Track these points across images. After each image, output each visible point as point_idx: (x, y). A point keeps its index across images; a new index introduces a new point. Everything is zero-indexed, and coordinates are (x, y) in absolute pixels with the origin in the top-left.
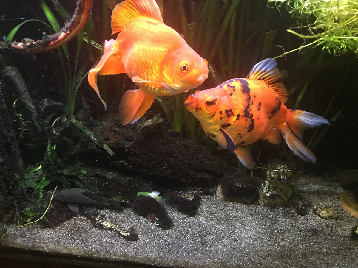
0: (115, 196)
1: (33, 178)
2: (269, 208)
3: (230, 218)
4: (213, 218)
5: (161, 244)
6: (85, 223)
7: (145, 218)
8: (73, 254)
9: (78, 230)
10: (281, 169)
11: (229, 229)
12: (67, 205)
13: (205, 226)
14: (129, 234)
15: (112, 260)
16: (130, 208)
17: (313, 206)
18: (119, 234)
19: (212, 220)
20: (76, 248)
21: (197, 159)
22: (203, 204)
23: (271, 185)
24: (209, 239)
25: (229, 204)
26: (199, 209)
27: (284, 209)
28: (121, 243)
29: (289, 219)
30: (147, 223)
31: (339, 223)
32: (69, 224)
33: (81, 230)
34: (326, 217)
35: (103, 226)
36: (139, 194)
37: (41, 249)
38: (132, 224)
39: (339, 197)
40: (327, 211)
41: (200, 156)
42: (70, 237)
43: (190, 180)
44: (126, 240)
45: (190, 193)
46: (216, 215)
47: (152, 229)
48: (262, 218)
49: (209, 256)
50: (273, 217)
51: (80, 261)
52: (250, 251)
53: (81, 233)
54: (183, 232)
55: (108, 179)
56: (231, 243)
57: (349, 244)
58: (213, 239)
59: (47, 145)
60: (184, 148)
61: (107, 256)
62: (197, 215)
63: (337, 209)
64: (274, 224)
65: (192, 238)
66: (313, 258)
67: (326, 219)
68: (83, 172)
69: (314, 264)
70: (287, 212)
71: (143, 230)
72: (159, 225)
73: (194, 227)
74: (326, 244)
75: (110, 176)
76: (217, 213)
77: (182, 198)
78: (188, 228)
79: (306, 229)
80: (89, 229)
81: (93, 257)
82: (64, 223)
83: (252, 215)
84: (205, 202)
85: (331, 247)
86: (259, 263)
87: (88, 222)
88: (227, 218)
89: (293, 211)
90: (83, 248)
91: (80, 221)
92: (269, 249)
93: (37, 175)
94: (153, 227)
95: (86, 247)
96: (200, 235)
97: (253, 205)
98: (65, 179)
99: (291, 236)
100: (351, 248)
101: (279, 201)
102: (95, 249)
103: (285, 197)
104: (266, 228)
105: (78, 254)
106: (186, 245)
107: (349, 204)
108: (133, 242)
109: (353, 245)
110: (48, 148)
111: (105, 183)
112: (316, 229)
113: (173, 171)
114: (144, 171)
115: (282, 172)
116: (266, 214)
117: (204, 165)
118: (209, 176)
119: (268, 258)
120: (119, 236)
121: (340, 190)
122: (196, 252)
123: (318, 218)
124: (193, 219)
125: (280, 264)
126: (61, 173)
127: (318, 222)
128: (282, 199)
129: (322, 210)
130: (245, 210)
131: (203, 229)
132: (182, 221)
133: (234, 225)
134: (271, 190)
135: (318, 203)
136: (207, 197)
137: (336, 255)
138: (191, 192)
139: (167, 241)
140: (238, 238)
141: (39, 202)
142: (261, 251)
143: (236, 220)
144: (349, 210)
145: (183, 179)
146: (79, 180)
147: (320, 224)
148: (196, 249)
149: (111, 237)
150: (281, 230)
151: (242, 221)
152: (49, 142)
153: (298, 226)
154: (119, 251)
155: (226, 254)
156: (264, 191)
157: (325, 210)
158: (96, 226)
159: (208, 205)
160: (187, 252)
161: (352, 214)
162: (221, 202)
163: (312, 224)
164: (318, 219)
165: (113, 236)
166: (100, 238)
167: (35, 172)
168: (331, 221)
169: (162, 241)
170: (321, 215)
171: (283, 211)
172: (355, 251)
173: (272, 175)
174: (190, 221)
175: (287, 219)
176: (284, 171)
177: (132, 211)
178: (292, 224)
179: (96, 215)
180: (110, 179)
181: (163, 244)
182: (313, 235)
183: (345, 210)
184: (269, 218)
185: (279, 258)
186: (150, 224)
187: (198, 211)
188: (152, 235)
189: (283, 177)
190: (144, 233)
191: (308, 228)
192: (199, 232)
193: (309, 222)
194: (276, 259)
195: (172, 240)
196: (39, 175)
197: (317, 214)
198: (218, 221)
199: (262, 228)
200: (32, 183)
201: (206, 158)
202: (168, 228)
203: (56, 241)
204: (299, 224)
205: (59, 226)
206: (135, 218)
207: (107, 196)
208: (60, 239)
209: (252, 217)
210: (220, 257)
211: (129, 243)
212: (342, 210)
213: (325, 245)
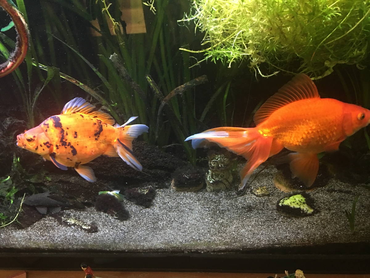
0: (79, 197)
1: (4, 188)
2: (214, 193)
3: (180, 205)
4: (166, 207)
5: (118, 233)
6: (53, 222)
7: (105, 213)
8: (41, 248)
9: (47, 229)
10: (218, 159)
11: (179, 215)
12: (36, 209)
13: (158, 214)
14: (90, 228)
15: (74, 249)
16: (93, 206)
17: (251, 187)
18: (81, 228)
19: (165, 209)
20: (43, 243)
21: (150, 158)
22: (157, 196)
23: (214, 173)
24: (160, 225)
25: (180, 194)
26: (154, 201)
27: (227, 192)
28: (83, 235)
29: (230, 201)
30: (108, 217)
31: (270, 199)
32: (39, 224)
33: (49, 228)
34: (260, 195)
35: (68, 222)
36: (100, 193)
37: (13, 246)
38: (94, 219)
39: (273, 176)
40: (261, 190)
41: (153, 155)
42: (40, 234)
43: (145, 177)
44: (87, 232)
45: (145, 188)
46: (168, 204)
47: (111, 222)
48: (208, 202)
49: (157, 238)
50: (216, 200)
51: (47, 253)
52: (193, 230)
53: (49, 231)
54: (139, 222)
55: (71, 183)
56: (178, 226)
57: (275, 216)
58: (163, 224)
59: (13, 159)
60: (137, 149)
61: (70, 247)
62: (152, 206)
63: (271, 187)
64: (217, 206)
65: (146, 226)
66: (243, 230)
67: (260, 197)
68: (48, 179)
69: (243, 235)
70: (229, 194)
71: (103, 223)
72: (117, 217)
73: (148, 217)
74: (256, 217)
75: (73, 180)
76: (170, 203)
77: (139, 193)
78: (144, 218)
79: (243, 207)
80: (57, 227)
81: (58, 249)
82: (35, 224)
83: (199, 201)
84: (160, 194)
85: (260, 220)
86: (199, 239)
87: (55, 221)
88: (178, 206)
89: (234, 193)
90: (50, 242)
91: (49, 221)
92: (209, 227)
93: (7, 185)
94: (112, 220)
95: (52, 242)
96: (152, 222)
97: (201, 193)
98: (33, 186)
99: (229, 215)
100: (276, 218)
101: (222, 186)
102: (60, 242)
103: (226, 182)
104: (209, 210)
105: (45, 247)
106: (139, 232)
107: (280, 182)
108: (93, 234)
109: (278, 216)
110: (14, 160)
111: (69, 186)
112: (251, 206)
113: (128, 171)
114: (102, 173)
115: (220, 161)
116: (211, 198)
117: (156, 163)
118: (163, 172)
119: (207, 234)
120: (81, 230)
121: (275, 171)
122: (147, 236)
123: (253, 196)
124: (148, 210)
125: (216, 239)
126: (29, 182)
127: (253, 200)
128: (224, 184)
129: (257, 190)
130: (194, 197)
131: (156, 217)
132: (139, 213)
133: (183, 211)
134: (214, 177)
135: (255, 184)
136: (162, 190)
137: (261, 226)
138: (147, 187)
139: (123, 230)
140: (184, 221)
141: (10, 208)
142: (202, 229)
143: (185, 206)
144: (280, 187)
145: (138, 177)
146: (45, 186)
147: (255, 201)
148: (148, 234)
149: (75, 232)
150: (222, 210)
151: (190, 206)
152: (14, 155)
153: (236, 206)
154: (80, 241)
155: (172, 235)
156: (208, 179)
157: (260, 189)
158: (61, 224)
159: (162, 197)
160: (139, 237)
161: (282, 190)
162: (174, 193)
163: (248, 202)
164: (254, 198)
165: (76, 230)
166: (64, 233)
167: (5, 182)
168: (264, 198)
169: (119, 231)
170: (256, 194)
171: (226, 195)
172: (279, 221)
173: (213, 165)
174: (146, 211)
175: (228, 200)
176: (221, 160)
177: (95, 209)
178: (232, 204)
179: (62, 215)
180: (72, 182)
181: (120, 233)
182: (248, 211)
183: (277, 188)
184: (213, 202)
185: (216, 234)
186: (110, 218)
187: (153, 203)
188: (111, 227)
189: (221, 165)
190: (104, 225)
191: (245, 206)
192: (152, 220)
193: (246, 201)
194: (214, 234)
195: (128, 229)
196: (9, 185)
197: (253, 193)
198: (169, 209)
199: (206, 211)
200: (4, 192)
201: (159, 156)
202: (126, 220)
203: (27, 239)
204: (238, 204)
205: (31, 227)
206: (97, 214)
207: (71, 198)
208: (30, 237)
209: (199, 202)
210: (166, 238)
211: (90, 235)
212: (275, 187)
213: (255, 219)
